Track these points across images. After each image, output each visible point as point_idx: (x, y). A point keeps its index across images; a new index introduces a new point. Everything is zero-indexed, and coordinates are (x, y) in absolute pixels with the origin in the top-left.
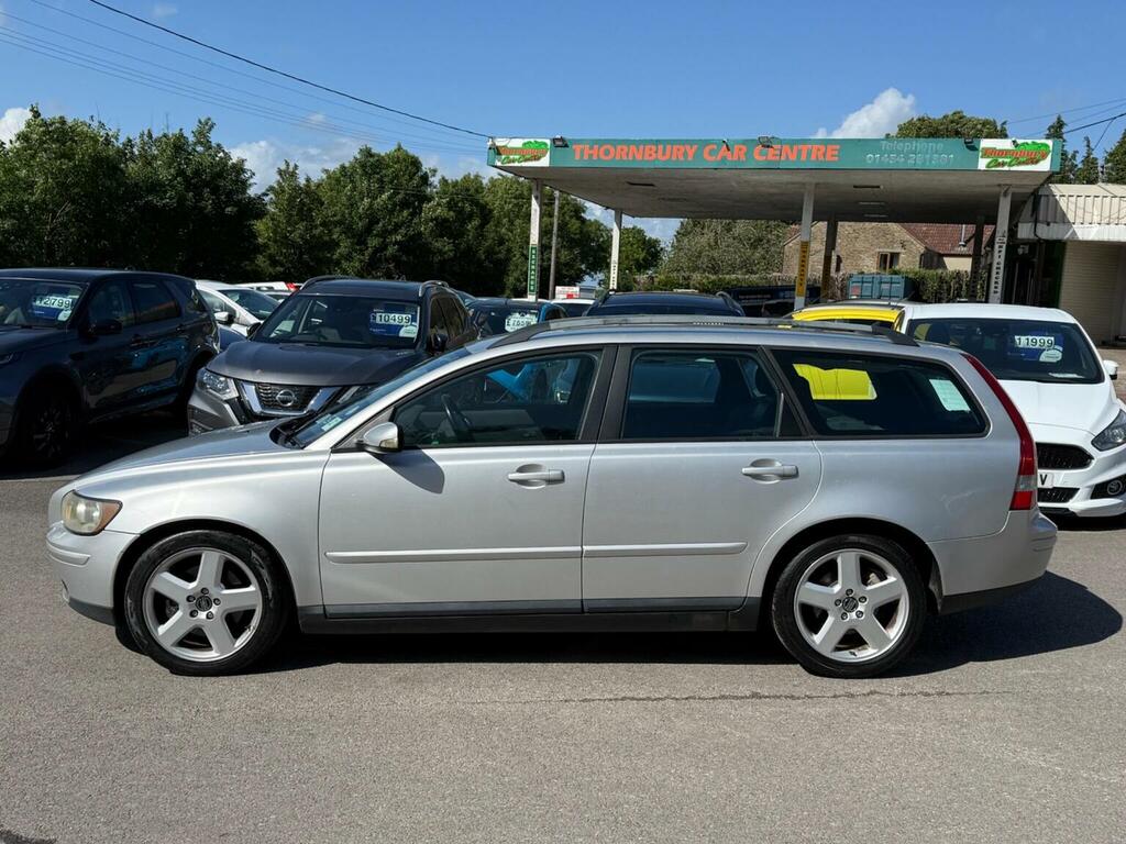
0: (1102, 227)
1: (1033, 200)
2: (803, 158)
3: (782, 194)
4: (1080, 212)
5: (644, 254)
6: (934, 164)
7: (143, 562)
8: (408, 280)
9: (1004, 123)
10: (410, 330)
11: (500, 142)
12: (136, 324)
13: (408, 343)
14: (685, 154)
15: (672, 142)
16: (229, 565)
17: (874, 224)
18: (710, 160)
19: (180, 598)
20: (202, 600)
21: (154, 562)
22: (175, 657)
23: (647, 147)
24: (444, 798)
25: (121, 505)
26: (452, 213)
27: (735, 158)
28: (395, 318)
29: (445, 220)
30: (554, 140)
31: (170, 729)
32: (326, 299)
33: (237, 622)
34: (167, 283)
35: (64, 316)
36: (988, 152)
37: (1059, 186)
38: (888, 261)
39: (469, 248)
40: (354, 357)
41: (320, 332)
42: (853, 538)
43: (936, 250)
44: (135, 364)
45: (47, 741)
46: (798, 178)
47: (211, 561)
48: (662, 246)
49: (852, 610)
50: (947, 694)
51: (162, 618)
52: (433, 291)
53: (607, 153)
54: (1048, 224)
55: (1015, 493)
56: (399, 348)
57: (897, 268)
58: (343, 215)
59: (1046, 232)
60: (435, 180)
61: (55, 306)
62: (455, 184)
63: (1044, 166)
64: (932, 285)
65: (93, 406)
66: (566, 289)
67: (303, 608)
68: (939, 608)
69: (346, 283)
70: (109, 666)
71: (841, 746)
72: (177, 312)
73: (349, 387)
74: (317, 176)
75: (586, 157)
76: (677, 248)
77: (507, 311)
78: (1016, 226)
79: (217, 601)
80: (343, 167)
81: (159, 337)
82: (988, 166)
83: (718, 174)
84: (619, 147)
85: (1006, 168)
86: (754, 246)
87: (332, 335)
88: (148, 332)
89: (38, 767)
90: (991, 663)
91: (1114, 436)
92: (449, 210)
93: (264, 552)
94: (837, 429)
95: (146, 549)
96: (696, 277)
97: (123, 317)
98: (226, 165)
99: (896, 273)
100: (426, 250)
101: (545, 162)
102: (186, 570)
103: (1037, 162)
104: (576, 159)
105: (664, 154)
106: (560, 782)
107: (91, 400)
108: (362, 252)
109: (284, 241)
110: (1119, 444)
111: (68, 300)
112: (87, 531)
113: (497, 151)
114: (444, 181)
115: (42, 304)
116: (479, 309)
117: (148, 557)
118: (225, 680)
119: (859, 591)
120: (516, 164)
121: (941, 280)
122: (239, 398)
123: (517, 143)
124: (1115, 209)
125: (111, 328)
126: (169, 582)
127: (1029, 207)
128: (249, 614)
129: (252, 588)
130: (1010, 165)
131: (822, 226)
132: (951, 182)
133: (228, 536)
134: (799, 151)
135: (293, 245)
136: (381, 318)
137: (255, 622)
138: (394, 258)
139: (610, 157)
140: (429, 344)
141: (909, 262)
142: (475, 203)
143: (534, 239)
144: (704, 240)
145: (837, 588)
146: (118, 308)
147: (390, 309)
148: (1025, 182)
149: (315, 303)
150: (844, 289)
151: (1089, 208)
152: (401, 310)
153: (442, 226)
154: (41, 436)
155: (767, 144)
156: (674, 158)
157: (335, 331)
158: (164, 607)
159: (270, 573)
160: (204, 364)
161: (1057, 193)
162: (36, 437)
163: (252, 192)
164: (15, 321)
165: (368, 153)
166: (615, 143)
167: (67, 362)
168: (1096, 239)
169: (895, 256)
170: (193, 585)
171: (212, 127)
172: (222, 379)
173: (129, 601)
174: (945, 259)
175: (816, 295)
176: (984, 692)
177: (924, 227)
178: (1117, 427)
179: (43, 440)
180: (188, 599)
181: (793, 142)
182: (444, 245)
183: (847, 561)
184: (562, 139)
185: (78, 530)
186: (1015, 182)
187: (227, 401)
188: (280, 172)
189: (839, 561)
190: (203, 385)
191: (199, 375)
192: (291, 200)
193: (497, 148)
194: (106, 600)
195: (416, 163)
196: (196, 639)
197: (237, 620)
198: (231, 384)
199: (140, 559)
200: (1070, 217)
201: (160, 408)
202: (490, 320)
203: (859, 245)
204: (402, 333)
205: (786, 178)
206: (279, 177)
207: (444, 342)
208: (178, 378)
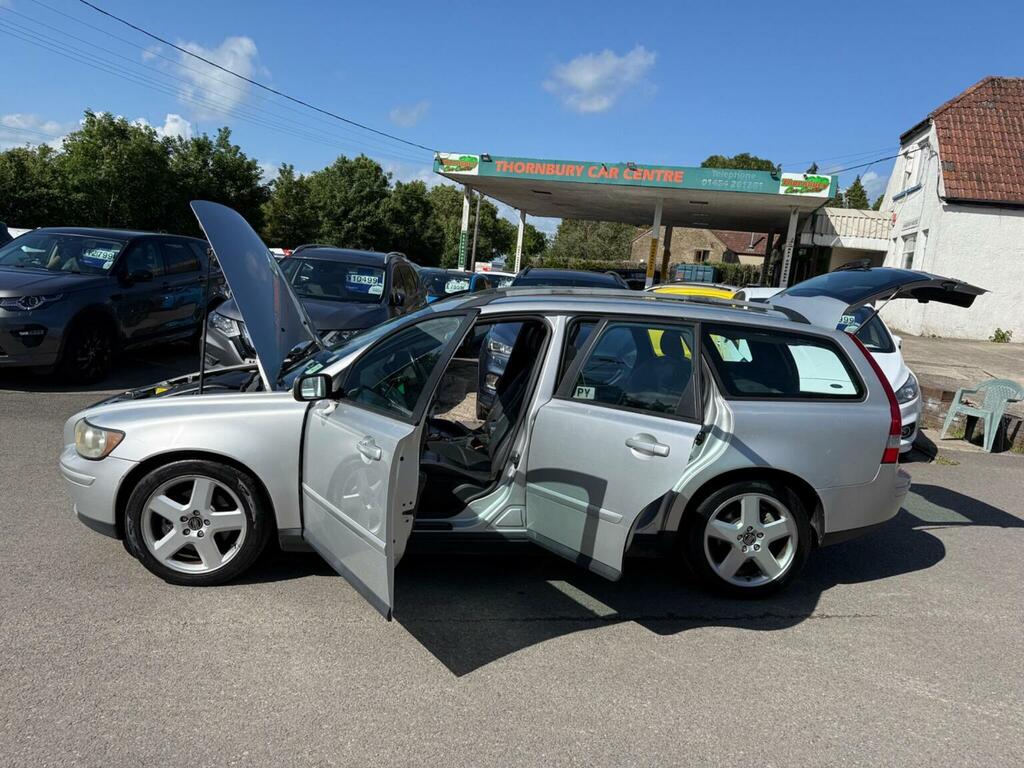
0: (857, 239)
1: (812, 218)
2: (658, 179)
3: (639, 205)
4: (844, 227)
5: (536, 242)
6: (748, 189)
7: (142, 486)
8: (376, 250)
9: (780, 165)
10: (377, 289)
11: (443, 156)
12: (166, 275)
13: (375, 299)
14: (575, 172)
15: (567, 163)
16: (218, 492)
17: (694, 230)
18: (593, 177)
19: (175, 519)
20: (194, 521)
21: (151, 487)
22: (168, 569)
23: (548, 165)
24: (408, 731)
25: (124, 435)
26: (404, 207)
27: (610, 177)
28: (366, 279)
29: (399, 211)
30: (482, 156)
31: (158, 644)
32: (312, 262)
33: (224, 540)
34: (191, 245)
35: (106, 266)
36: (787, 182)
37: (832, 209)
38: (701, 256)
39: (415, 232)
40: (332, 308)
41: (307, 287)
42: (756, 484)
43: (734, 250)
44: (166, 305)
45: (40, 656)
46: (653, 193)
47: (202, 487)
48: (548, 237)
49: (751, 544)
50: (827, 616)
51: (158, 535)
52: (394, 261)
53: (519, 168)
54: (822, 235)
55: (886, 450)
56: (368, 302)
57: (707, 261)
58: (325, 203)
59: (820, 241)
60: (392, 182)
61: (101, 257)
62: (406, 187)
63: (825, 194)
64: (731, 274)
65: (128, 336)
66: (483, 264)
67: (284, 530)
68: (819, 542)
69: (328, 250)
70: (111, 573)
71: (754, 673)
72: (198, 267)
73: (329, 331)
74: (307, 175)
75: (504, 170)
76: (559, 238)
77: (447, 278)
78: (800, 235)
79: (207, 522)
80: (327, 169)
81: (185, 285)
82: (786, 192)
83: (598, 188)
84: (528, 164)
85: (798, 194)
86: (611, 243)
87: (316, 289)
88: (175, 281)
89: (26, 687)
90: (853, 586)
91: (906, 394)
92: (403, 204)
93: (249, 480)
94: (746, 391)
95: (144, 475)
96: (572, 260)
97: (155, 269)
98: (243, 162)
99: (706, 264)
100: (387, 232)
101: (475, 172)
102: (181, 494)
103: (820, 190)
104: (497, 171)
105: (560, 171)
106: (514, 713)
107: (128, 332)
108: (340, 231)
109: (282, 220)
110: (910, 400)
111: (111, 253)
112: (93, 456)
113: (441, 162)
114: (399, 184)
115: (91, 256)
116: (426, 275)
117: (147, 482)
118: (213, 590)
119: (757, 527)
120: (454, 172)
121: (737, 270)
122: (240, 336)
123: (455, 157)
124: (868, 227)
125: (144, 277)
126: (165, 504)
127: (808, 224)
128: (235, 534)
129: (238, 512)
130: (801, 192)
131: (663, 229)
132: (759, 203)
133: (218, 465)
134: (656, 175)
135: (288, 222)
136: (355, 278)
137: (240, 541)
138: (363, 237)
139: (520, 171)
140: (392, 299)
141: (715, 258)
142: (419, 200)
143: (465, 227)
144: (577, 234)
145: (740, 525)
146: (152, 261)
147: (362, 272)
148: (810, 205)
149: (303, 265)
150: (672, 274)
151: (850, 225)
152: (370, 273)
153: (397, 217)
154: (85, 359)
155: (633, 168)
156: (567, 174)
157: (318, 287)
158: (160, 526)
159: (254, 499)
160: (214, 308)
161: (829, 214)
162: (80, 359)
163: (260, 184)
164: (71, 267)
165: (344, 161)
166: (525, 161)
167: (108, 301)
168: (853, 246)
169: (706, 253)
170: (187, 507)
171: (229, 132)
172: (228, 320)
173: (129, 519)
174: (739, 256)
175: (659, 279)
176: (856, 616)
177: (726, 233)
178: (908, 387)
179: (85, 362)
180: (182, 519)
181: (651, 168)
182: (398, 230)
183: (749, 503)
184: (488, 156)
185: (85, 455)
186: (802, 204)
187: (231, 339)
188: (281, 171)
189: (743, 503)
190: (213, 325)
191: (210, 317)
192: (289, 190)
193: (441, 160)
194: (108, 516)
195: (378, 169)
196: (188, 554)
197: (225, 537)
198: (235, 324)
199: (140, 483)
200: (837, 229)
201: (182, 339)
202: (434, 283)
203: (683, 244)
204: (371, 291)
205: (645, 193)
206: (280, 175)
207: (403, 300)
208: (197, 318)
